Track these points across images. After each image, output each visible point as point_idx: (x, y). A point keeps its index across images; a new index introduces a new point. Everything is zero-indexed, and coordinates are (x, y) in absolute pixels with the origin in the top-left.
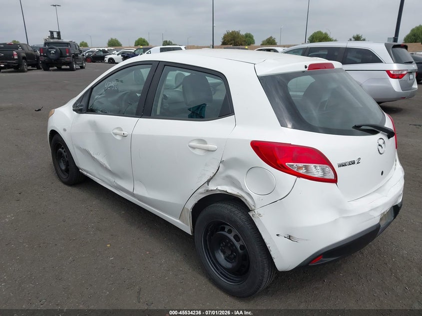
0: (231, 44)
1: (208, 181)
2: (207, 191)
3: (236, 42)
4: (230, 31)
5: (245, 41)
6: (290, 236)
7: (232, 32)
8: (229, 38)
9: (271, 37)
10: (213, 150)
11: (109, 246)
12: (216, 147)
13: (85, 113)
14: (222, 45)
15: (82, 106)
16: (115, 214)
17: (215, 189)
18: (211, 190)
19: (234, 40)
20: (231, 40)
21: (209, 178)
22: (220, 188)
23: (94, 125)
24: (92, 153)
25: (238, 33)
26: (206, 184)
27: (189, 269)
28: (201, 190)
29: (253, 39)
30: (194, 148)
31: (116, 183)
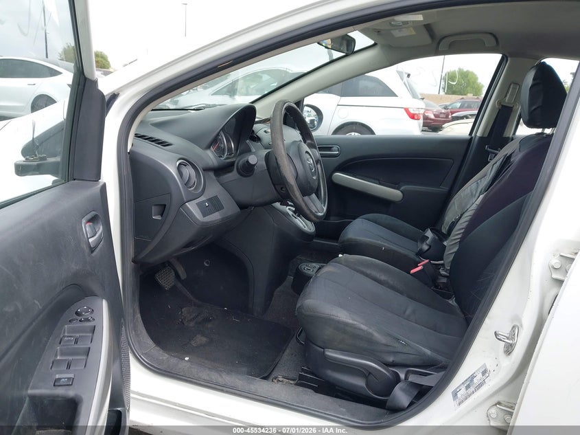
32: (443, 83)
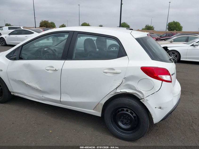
0: (44, 27)
1: (117, 88)
2: (116, 93)
3: (47, 26)
4: (44, 21)
5: (51, 25)
6: (160, 107)
7: (45, 21)
8: (43, 24)
9: (64, 24)
10: (119, 73)
11: (51, 131)
12: (121, 71)
13: (18, 60)
14: (40, 27)
15: (15, 56)
16: (42, 114)
17: (120, 91)
18: (118, 92)
19: (46, 25)
20: (44, 25)
21: (117, 86)
22: (122, 91)
23: (28, 66)
24: (25, 82)
25: (47, 22)
26: (115, 90)
27: (101, 134)
28: (112, 93)
29: (55, 25)
30: (106, 73)
31: (44, 97)
32: (167, 27)
